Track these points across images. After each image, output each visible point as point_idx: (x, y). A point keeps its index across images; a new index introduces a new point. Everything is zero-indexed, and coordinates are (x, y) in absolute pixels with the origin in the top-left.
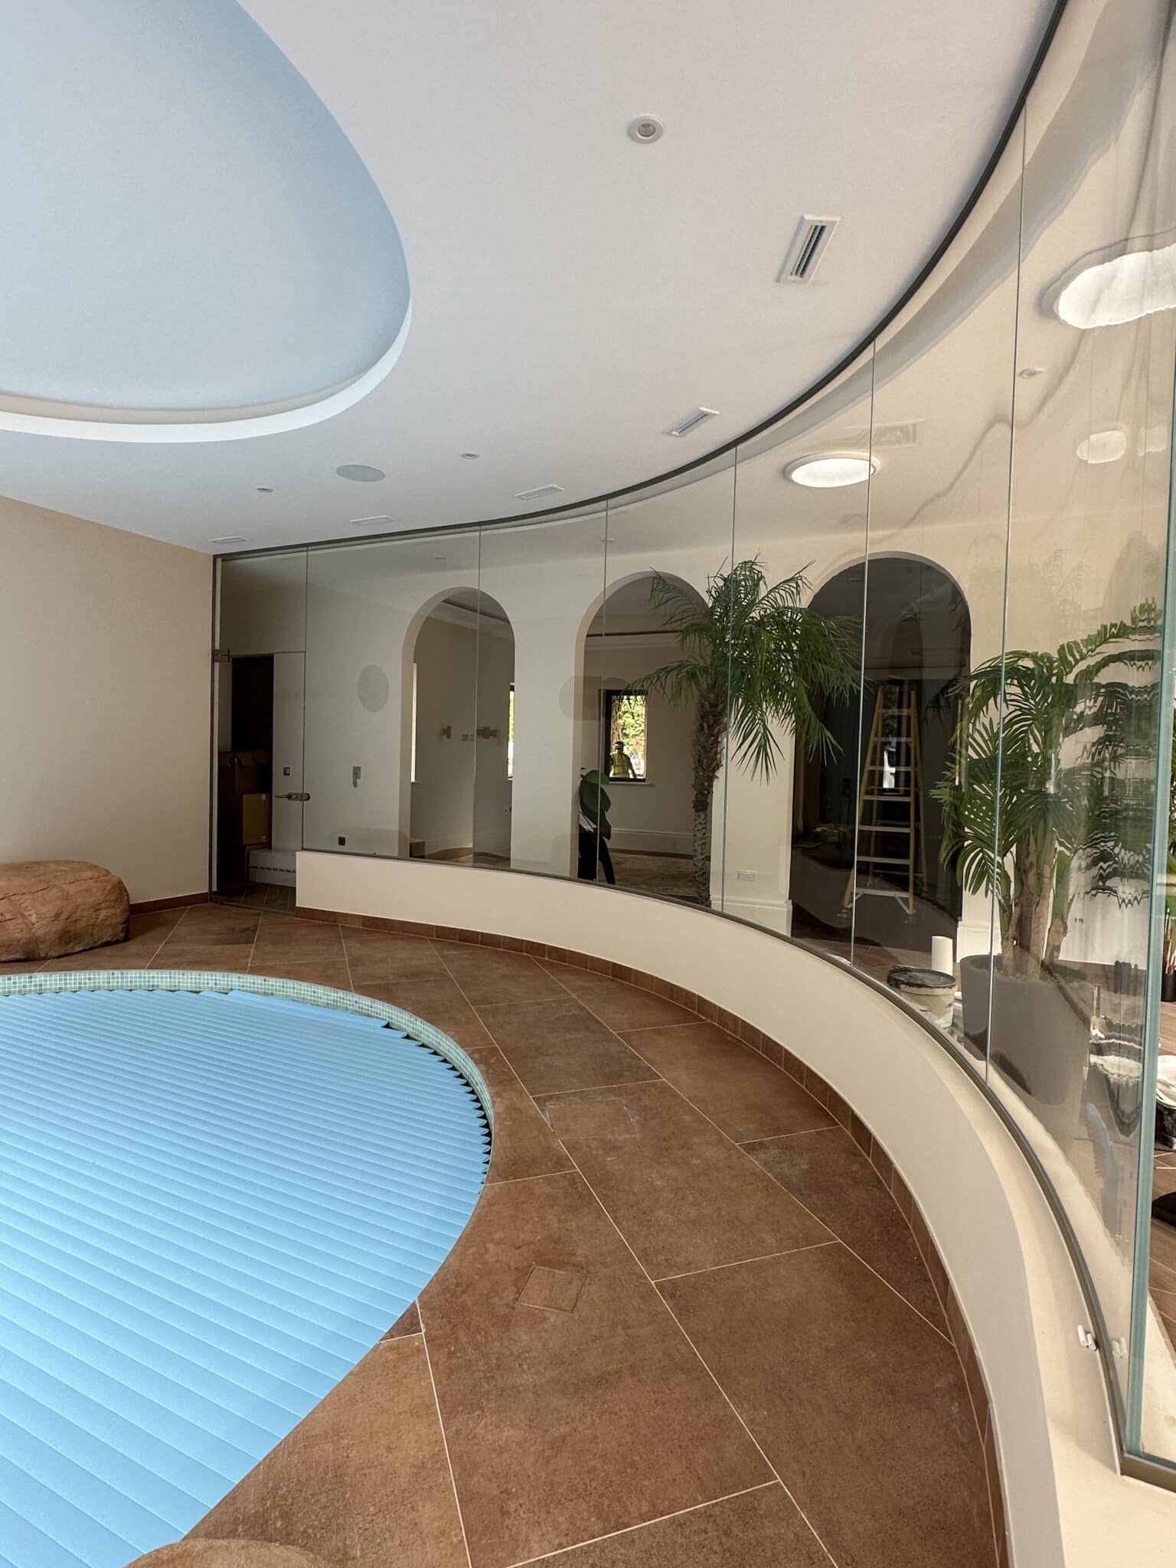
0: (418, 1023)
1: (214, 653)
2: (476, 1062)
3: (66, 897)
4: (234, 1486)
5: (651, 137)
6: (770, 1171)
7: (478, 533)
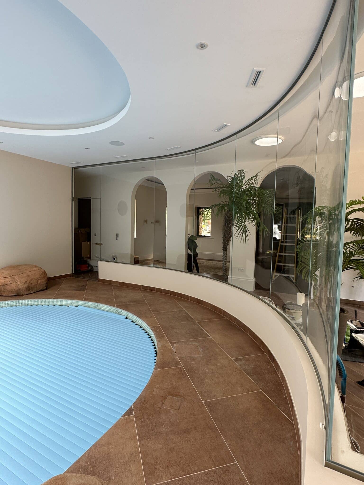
0: (136, 317)
1: (72, 198)
2: (153, 331)
3: (29, 276)
4: (79, 458)
5: (204, 48)
6: (242, 368)
7: (154, 160)
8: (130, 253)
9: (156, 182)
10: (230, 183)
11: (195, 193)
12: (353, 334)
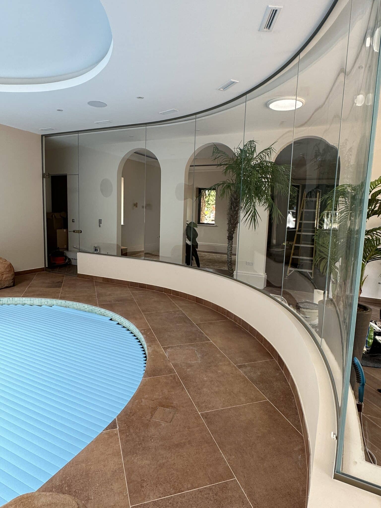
0: (122, 319)
1: (43, 174)
4: (52, 476)
6: (246, 375)
7: (145, 127)
8: (116, 243)
9: (147, 156)
10: (238, 157)
11: (195, 171)
12: (376, 336)
